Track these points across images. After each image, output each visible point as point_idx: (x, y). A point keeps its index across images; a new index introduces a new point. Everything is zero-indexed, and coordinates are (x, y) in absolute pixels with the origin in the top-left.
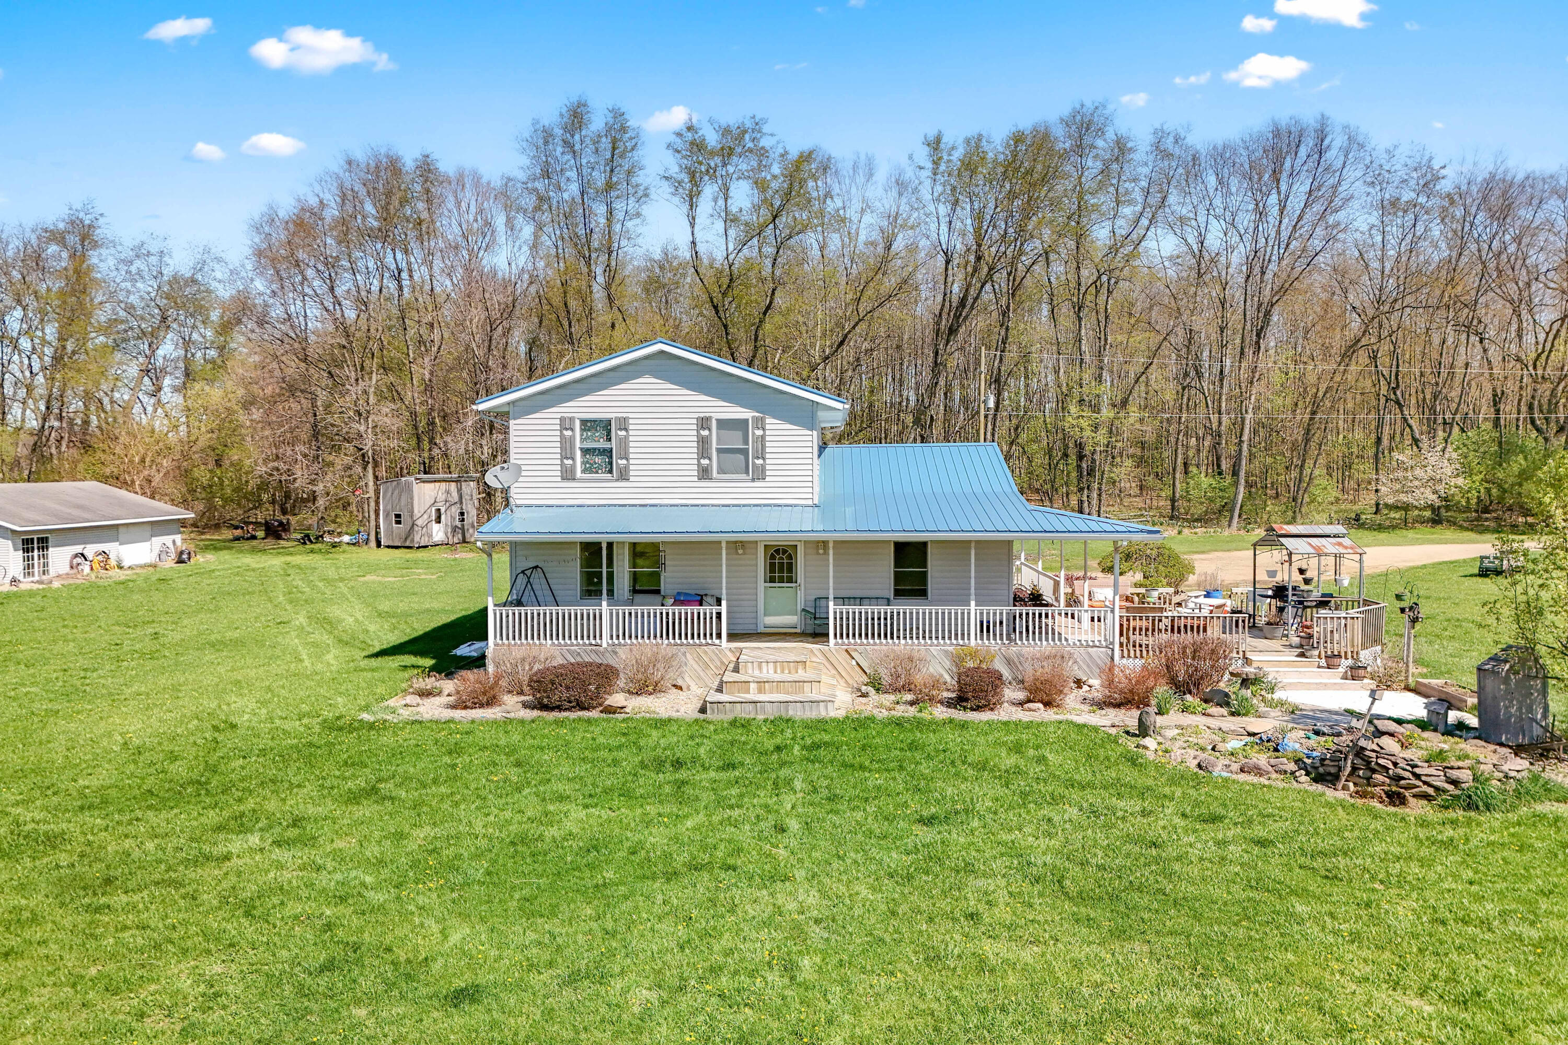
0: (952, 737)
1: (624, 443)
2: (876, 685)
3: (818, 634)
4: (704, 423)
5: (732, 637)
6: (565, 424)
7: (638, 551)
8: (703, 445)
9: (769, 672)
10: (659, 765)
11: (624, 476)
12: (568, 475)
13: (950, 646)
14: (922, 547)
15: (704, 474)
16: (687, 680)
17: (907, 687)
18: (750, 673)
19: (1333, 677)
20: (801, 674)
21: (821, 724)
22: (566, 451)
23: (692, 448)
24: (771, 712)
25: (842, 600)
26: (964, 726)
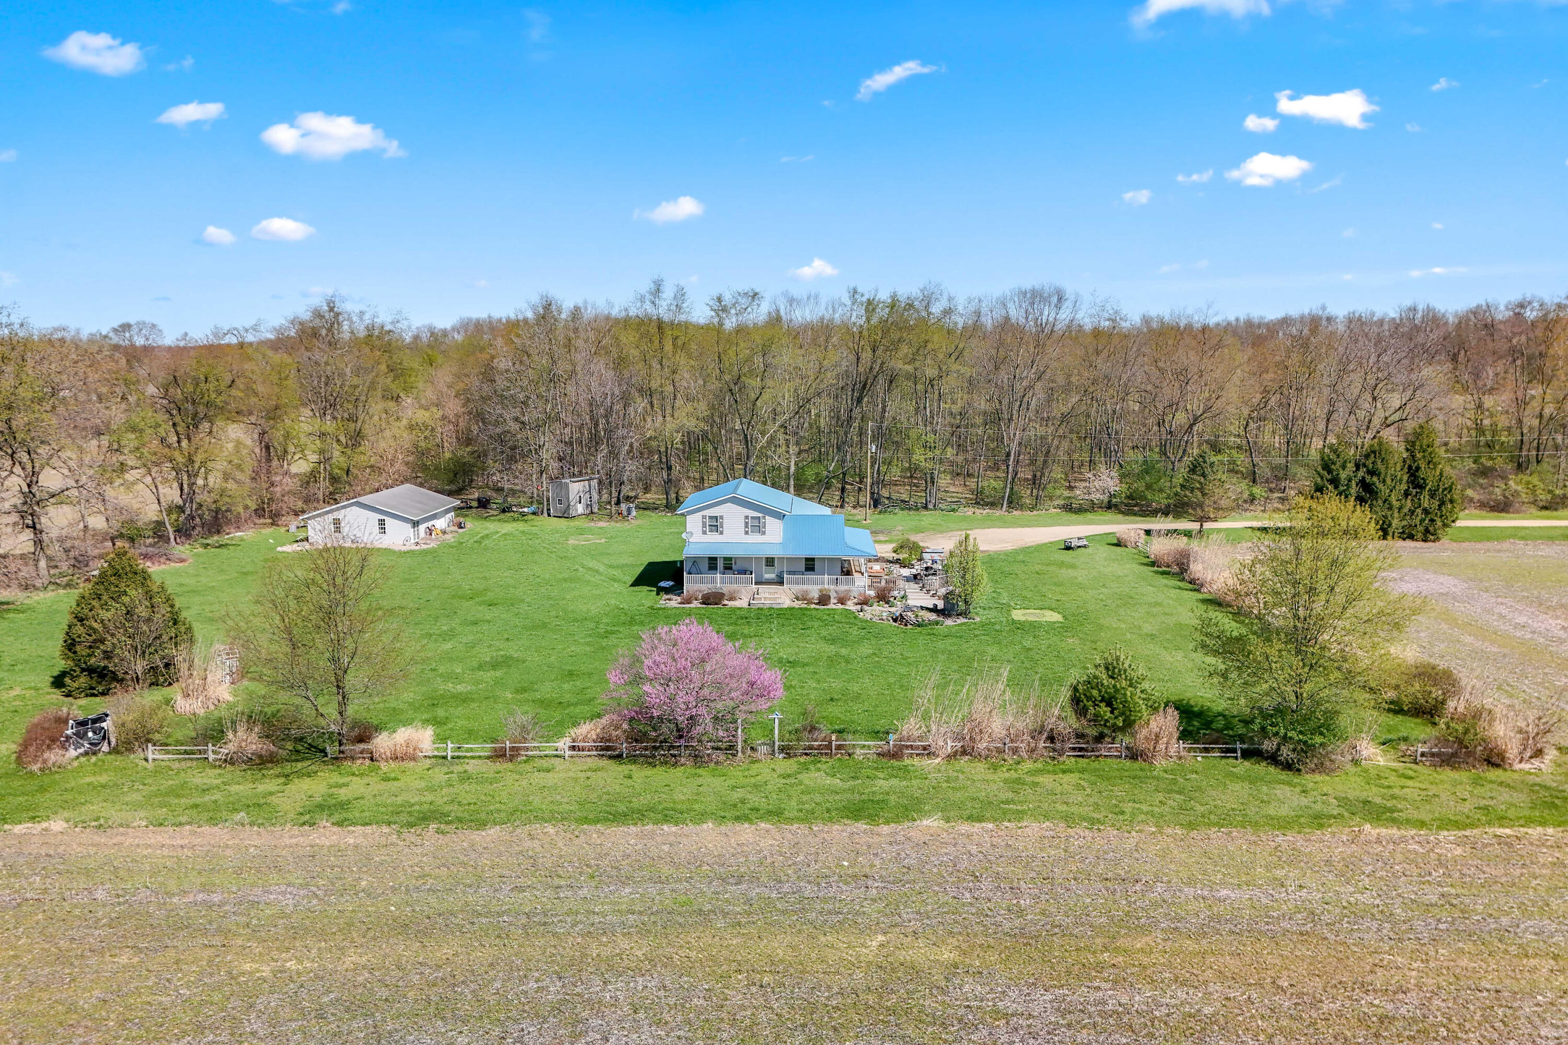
0: (814, 612)
1: (722, 523)
2: (797, 599)
3: (781, 583)
4: (747, 517)
5: (756, 583)
6: (704, 517)
7: (725, 559)
8: (746, 524)
9: (767, 595)
10: (742, 618)
11: (721, 533)
12: (704, 533)
13: (819, 587)
14: (813, 560)
15: (747, 533)
16: (743, 597)
17: (805, 600)
18: (761, 595)
19: (928, 596)
20: (776, 596)
21: (781, 609)
22: (704, 525)
23: (743, 525)
24: (768, 606)
25: (790, 573)
26: (818, 609)
